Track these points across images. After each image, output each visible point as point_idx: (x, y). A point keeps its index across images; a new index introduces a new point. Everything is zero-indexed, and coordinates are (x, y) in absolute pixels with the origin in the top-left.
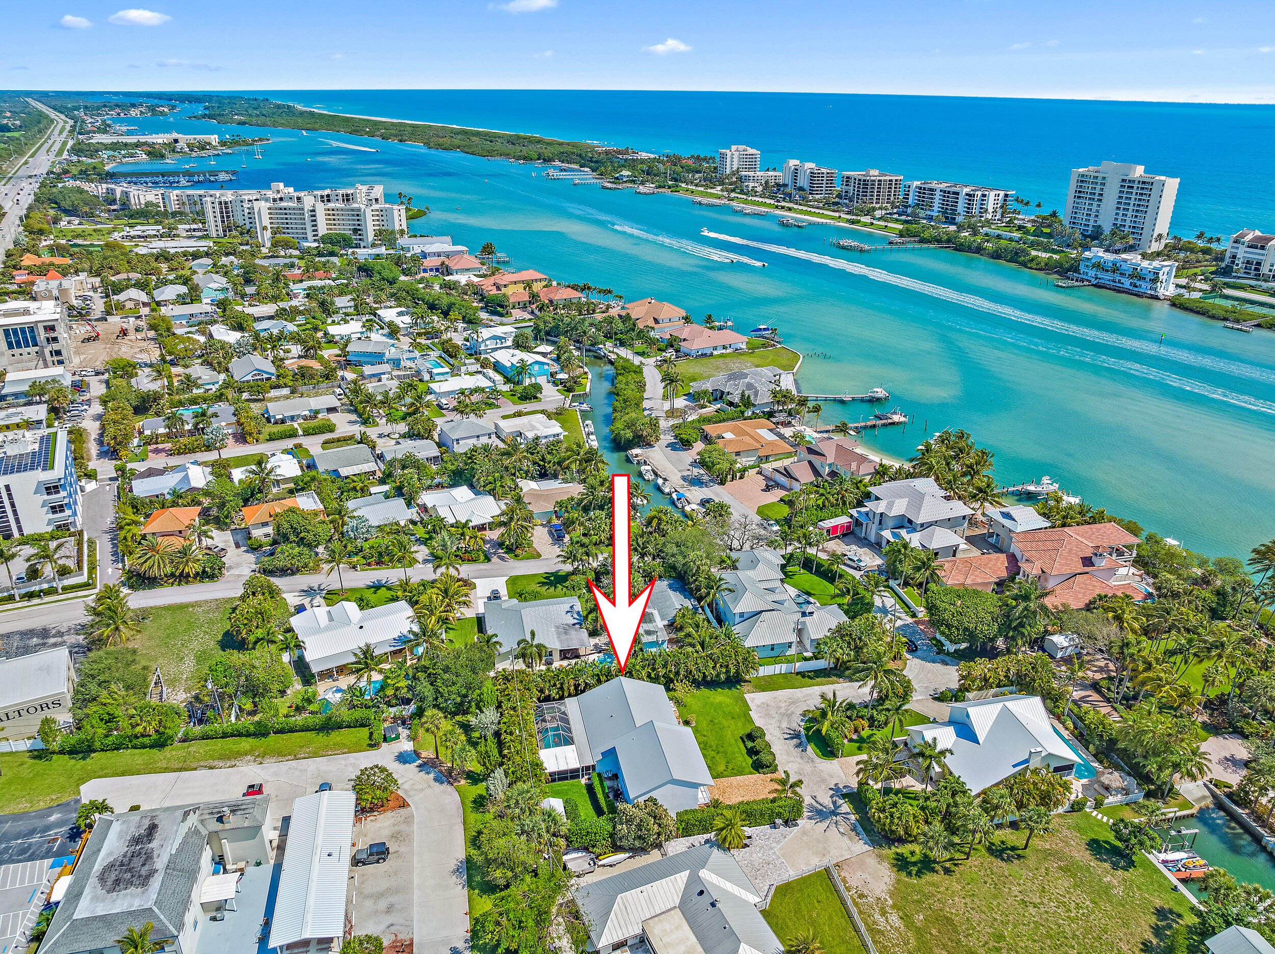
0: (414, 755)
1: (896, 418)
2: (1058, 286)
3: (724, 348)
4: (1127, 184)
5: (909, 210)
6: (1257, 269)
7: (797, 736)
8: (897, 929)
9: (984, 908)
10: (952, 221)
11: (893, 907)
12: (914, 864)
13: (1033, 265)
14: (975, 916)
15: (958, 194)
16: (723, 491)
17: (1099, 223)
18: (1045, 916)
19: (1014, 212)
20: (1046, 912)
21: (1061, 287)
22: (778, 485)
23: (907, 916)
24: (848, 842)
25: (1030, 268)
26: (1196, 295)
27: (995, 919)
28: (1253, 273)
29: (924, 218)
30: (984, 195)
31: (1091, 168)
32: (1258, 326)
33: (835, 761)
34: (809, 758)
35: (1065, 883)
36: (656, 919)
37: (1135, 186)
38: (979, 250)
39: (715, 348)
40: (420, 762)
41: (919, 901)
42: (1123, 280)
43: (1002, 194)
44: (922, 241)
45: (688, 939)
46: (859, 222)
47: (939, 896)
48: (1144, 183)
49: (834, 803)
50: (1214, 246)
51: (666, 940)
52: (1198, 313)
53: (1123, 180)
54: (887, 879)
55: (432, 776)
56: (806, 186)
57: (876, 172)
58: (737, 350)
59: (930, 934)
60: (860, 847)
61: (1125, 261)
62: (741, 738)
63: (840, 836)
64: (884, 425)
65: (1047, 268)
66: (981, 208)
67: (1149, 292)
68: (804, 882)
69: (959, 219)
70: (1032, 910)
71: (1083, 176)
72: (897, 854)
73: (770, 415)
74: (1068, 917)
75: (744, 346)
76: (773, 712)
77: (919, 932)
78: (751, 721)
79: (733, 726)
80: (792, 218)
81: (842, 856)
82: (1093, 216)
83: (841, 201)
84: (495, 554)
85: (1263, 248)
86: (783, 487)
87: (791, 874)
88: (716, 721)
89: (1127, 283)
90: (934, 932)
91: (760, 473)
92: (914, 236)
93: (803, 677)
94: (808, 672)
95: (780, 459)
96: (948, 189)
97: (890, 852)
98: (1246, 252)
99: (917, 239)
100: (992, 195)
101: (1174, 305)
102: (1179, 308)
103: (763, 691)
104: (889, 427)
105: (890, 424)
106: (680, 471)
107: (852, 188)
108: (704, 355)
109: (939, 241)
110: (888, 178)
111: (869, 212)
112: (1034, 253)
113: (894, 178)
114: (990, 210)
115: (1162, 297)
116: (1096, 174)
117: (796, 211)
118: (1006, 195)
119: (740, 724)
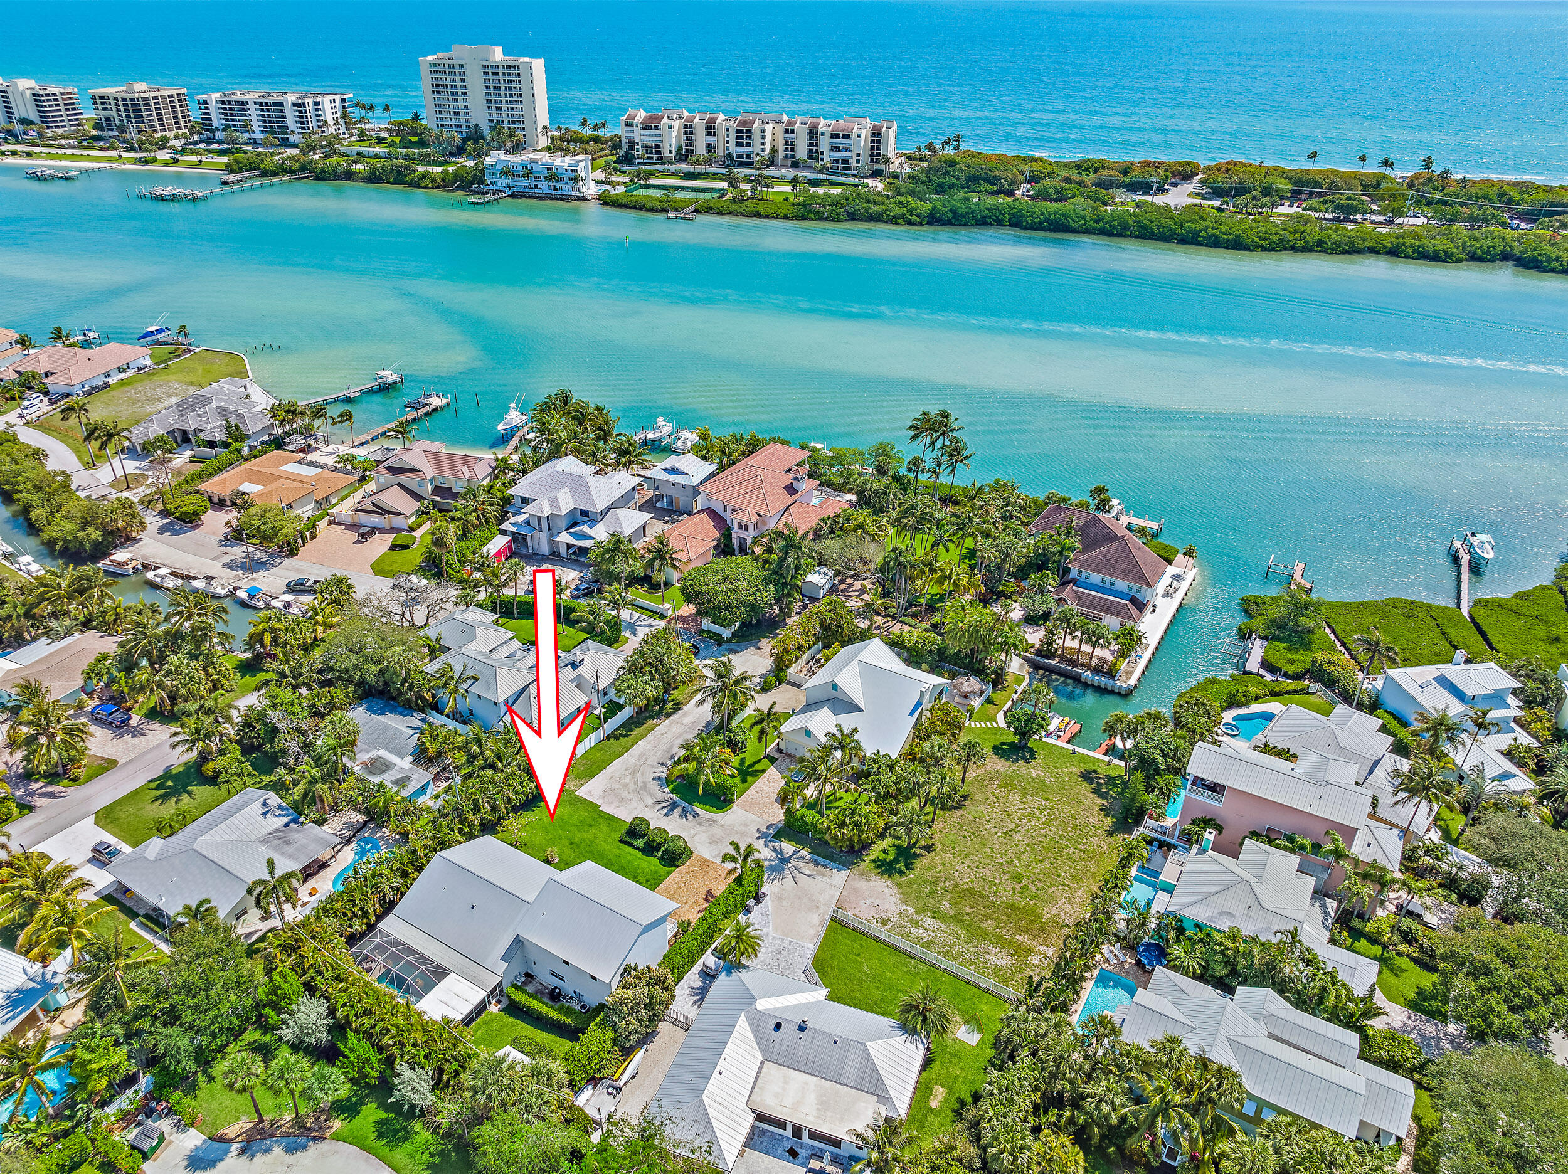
0: (216, 1145)
1: (436, 402)
2: (473, 203)
3: (120, 370)
4: (491, 71)
5: (219, 136)
6: (658, 152)
7: (673, 806)
8: (940, 929)
9: (986, 861)
10: (285, 143)
11: (918, 912)
12: (896, 860)
13: (427, 183)
14: (986, 872)
15: (281, 105)
16: (303, 563)
17: (472, 122)
18: (1029, 835)
19: (362, 120)
20: (1027, 831)
21: (478, 204)
22: (374, 530)
23: (935, 912)
24: (824, 879)
25: (426, 188)
26: (621, 189)
27: (1001, 864)
28: (655, 156)
29: (247, 144)
30: (316, 103)
31: (440, 55)
32: (696, 211)
33: (735, 807)
34: (708, 820)
35: (1015, 797)
36: (756, 1090)
37: (501, 71)
38: (349, 175)
39: (107, 375)
40: (235, 1147)
41: (932, 892)
42: (540, 184)
43: (338, 98)
44: (265, 174)
45: (807, 1084)
46: (155, 160)
47: (943, 875)
48: (509, 67)
49: (774, 850)
50: (601, 133)
51: (788, 1102)
52: (634, 208)
53: (485, 67)
54: (888, 891)
55: (277, 1150)
56: (33, 115)
57: (143, 86)
58: (140, 369)
59: (967, 914)
60: (839, 877)
61: (535, 161)
62: (622, 842)
63: (811, 880)
64: (427, 414)
65: (445, 183)
66: (318, 121)
67: (573, 193)
68: (826, 944)
69: (294, 139)
70: (1017, 836)
71: (435, 65)
72: (874, 861)
73: (278, 443)
74: (1043, 824)
75: (148, 362)
76: (625, 794)
77: (957, 918)
78: (611, 818)
79: (600, 835)
80: (50, 167)
81: (832, 897)
82: (462, 114)
83: (104, 134)
84: (32, 794)
85: (657, 128)
86: (383, 530)
87: (810, 948)
88: (576, 840)
89: (544, 187)
90: (967, 910)
91: (332, 522)
92: (251, 169)
93: (617, 738)
94: (616, 730)
95: (347, 496)
96: (263, 100)
97: (866, 863)
98: (642, 135)
99: (257, 172)
100: (326, 100)
101: (605, 203)
102: (613, 206)
103: (592, 776)
104: (434, 415)
105: (433, 410)
106: (215, 559)
107: (114, 113)
108: (95, 389)
109: (290, 171)
110: (167, 93)
111: (162, 144)
112: (421, 169)
113: (174, 92)
114: (331, 122)
115: (589, 197)
116: (451, 62)
117: (40, 156)
118: (343, 100)
119: (605, 828)
